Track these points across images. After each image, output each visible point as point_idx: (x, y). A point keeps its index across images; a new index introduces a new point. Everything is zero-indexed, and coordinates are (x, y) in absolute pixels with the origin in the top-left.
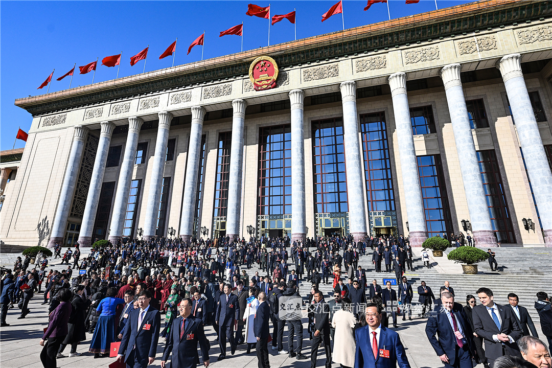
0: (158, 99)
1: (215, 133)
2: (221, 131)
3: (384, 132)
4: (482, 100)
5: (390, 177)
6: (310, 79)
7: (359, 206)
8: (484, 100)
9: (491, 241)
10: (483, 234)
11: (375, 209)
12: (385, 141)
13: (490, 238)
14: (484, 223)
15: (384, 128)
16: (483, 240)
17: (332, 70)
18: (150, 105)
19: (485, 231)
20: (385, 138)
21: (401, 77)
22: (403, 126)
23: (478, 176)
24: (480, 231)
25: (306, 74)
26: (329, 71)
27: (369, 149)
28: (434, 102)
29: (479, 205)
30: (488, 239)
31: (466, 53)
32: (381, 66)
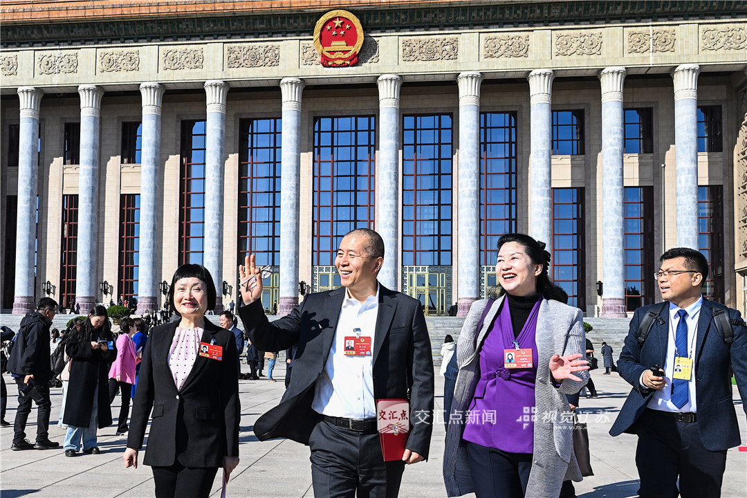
0: (136, 55)
1: (233, 118)
2: (243, 117)
3: (513, 145)
4: (651, 109)
5: (513, 217)
6: (412, 58)
7: (472, 264)
8: (654, 110)
9: (619, 311)
10: (613, 302)
11: (489, 262)
12: (513, 160)
13: (619, 307)
14: (616, 289)
15: (513, 140)
16: (611, 309)
17: (447, 48)
18: (121, 65)
19: (615, 299)
20: (513, 155)
21: (547, 77)
22: (541, 154)
23: (619, 231)
24: (610, 299)
25: (407, 48)
26: (443, 48)
27: (489, 172)
28: (588, 104)
29: (615, 267)
30: (617, 308)
31: (635, 51)
32: (521, 53)
